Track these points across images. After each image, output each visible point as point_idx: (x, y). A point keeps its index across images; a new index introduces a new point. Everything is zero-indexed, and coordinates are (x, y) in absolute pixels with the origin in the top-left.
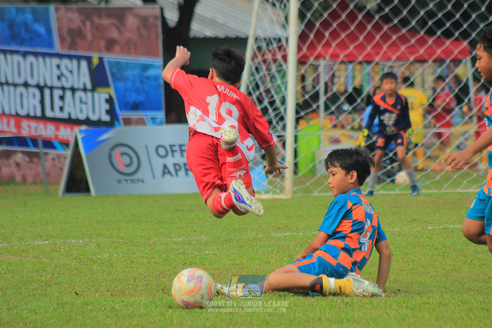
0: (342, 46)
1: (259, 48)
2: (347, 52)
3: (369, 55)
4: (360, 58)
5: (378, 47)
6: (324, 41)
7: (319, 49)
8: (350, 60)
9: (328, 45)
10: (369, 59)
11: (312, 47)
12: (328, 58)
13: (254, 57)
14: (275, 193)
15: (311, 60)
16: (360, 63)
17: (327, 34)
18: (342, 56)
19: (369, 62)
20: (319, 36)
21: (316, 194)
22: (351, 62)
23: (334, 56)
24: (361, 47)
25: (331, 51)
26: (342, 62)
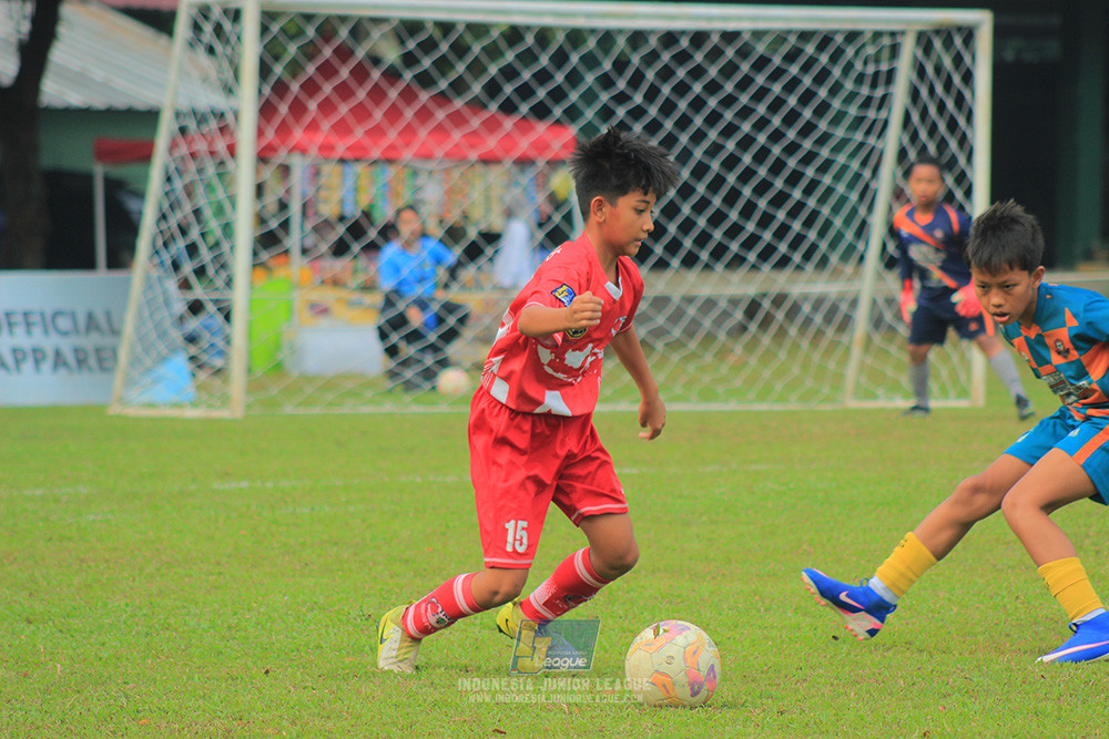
0: (342, 128)
1: (183, 130)
2: (351, 141)
3: (392, 147)
4: (376, 153)
5: (409, 132)
6: (307, 119)
7: (298, 134)
8: (356, 155)
9: (313, 127)
10: (392, 155)
11: (284, 130)
12: (314, 151)
13: (173, 146)
14: (210, 406)
15: (281, 156)
16: (375, 162)
17: (313, 105)
18: (341, 149)
19: (390, 161)
20: (298, 109)
21: (289, 409)
22: (357, 160)
23: (326, 149)
24: (377, 132)
25: (320, 139)
26: (342, 161)
